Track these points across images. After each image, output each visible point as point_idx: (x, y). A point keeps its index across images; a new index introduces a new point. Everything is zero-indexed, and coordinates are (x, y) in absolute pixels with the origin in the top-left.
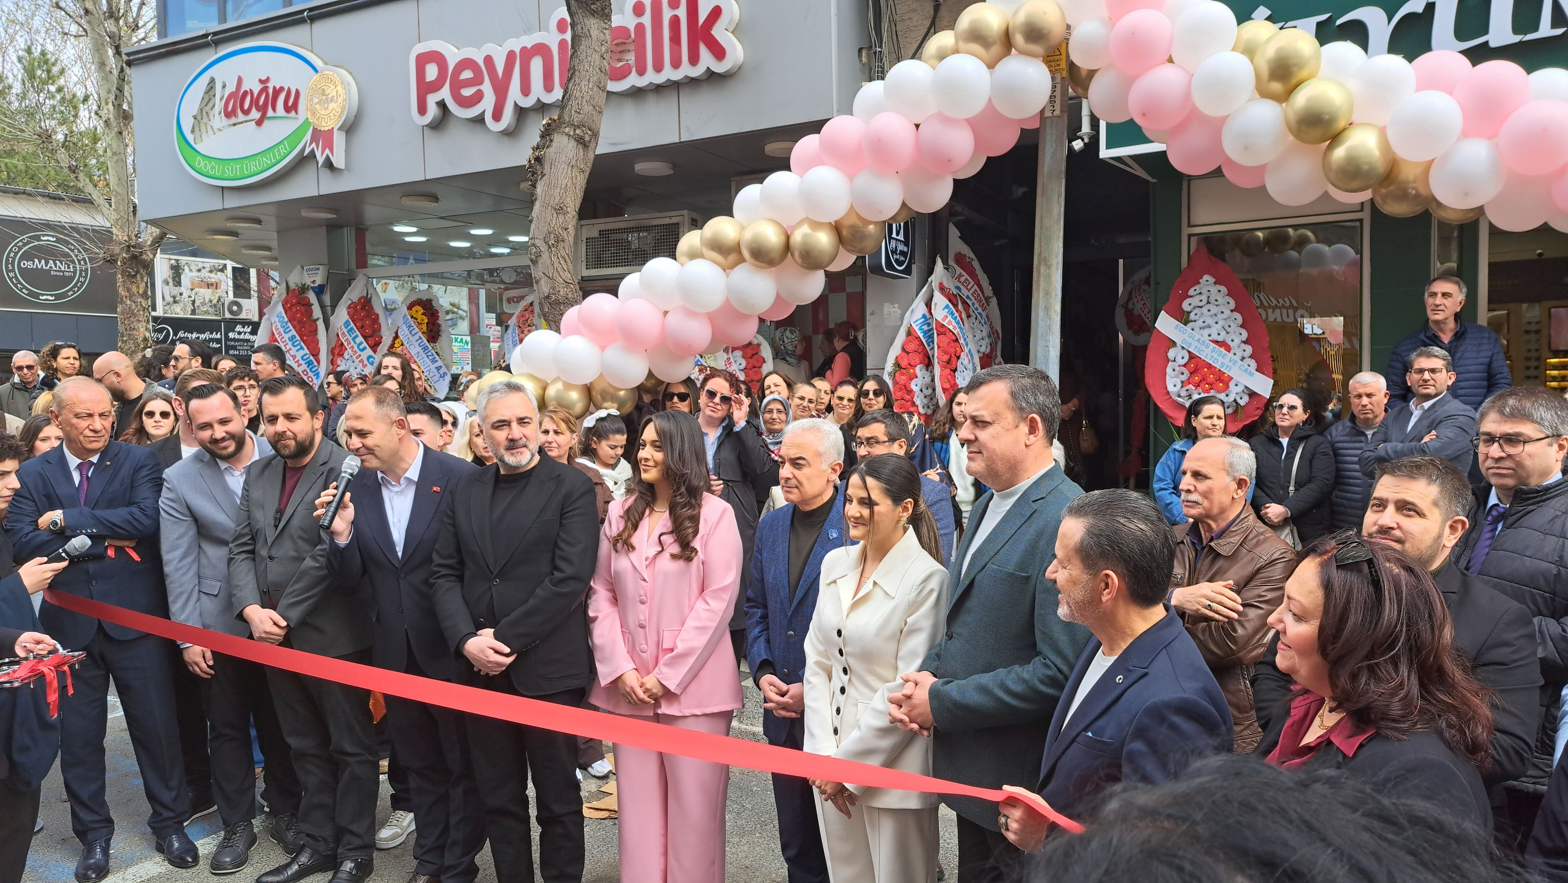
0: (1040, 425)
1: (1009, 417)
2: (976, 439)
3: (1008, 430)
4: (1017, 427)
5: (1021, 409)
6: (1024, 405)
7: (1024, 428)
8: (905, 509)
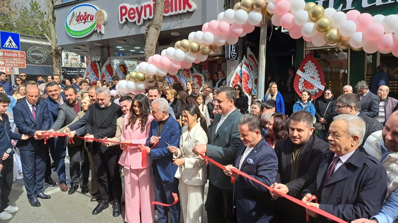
1: (226, 100)
2: (219, 105)
3: (226, 103)
8: (195, 117)
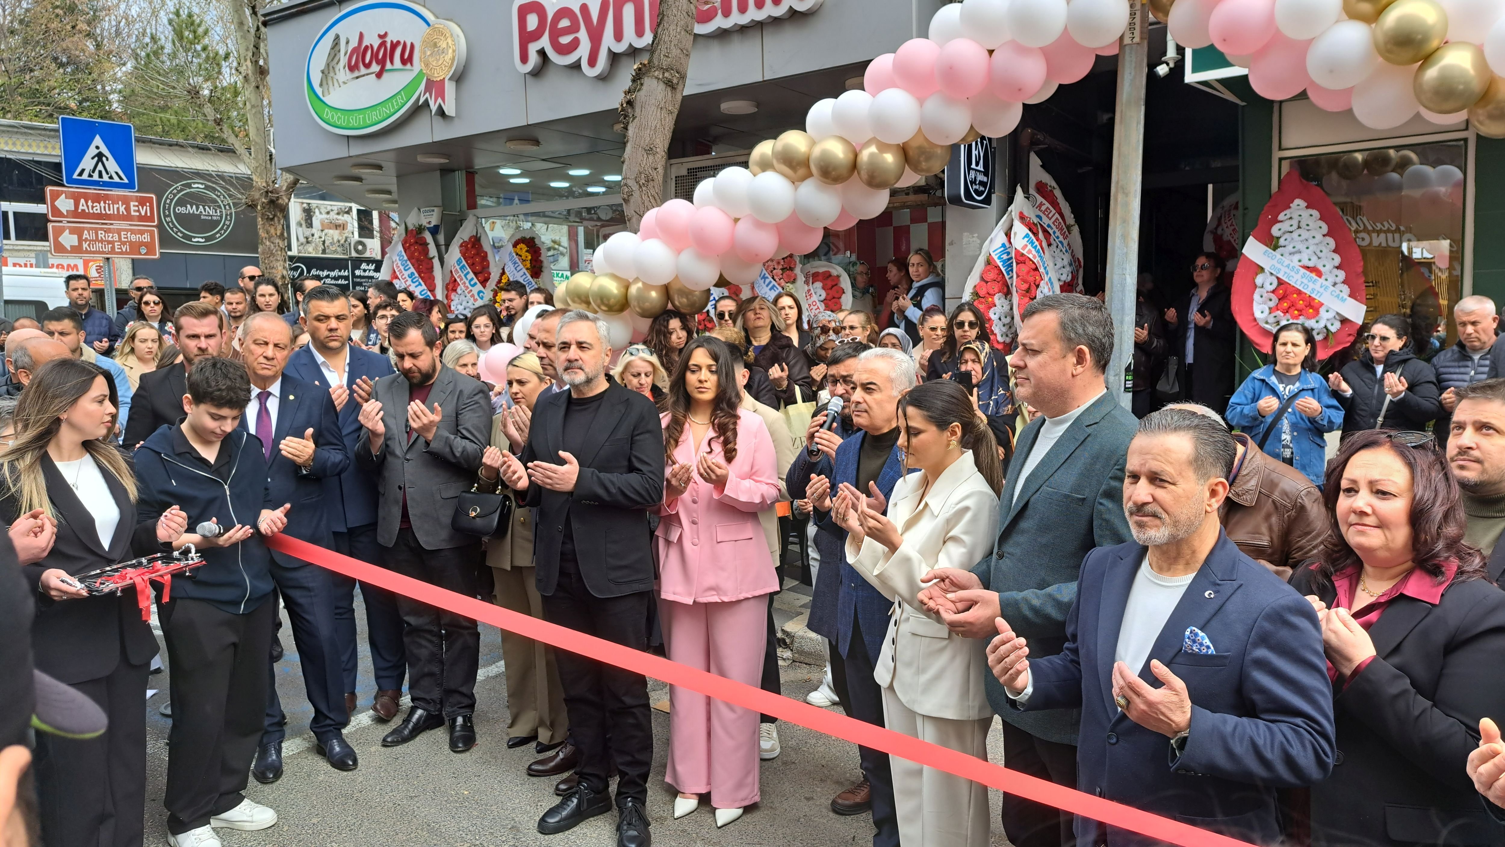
0: (1088, 356)
2: (1026, 366)
3: (1055, 360)
4: (1064, 357)
5: (1070, 340)
6: (1073, 335)
7: (1072, 359)
8: (954, 433)
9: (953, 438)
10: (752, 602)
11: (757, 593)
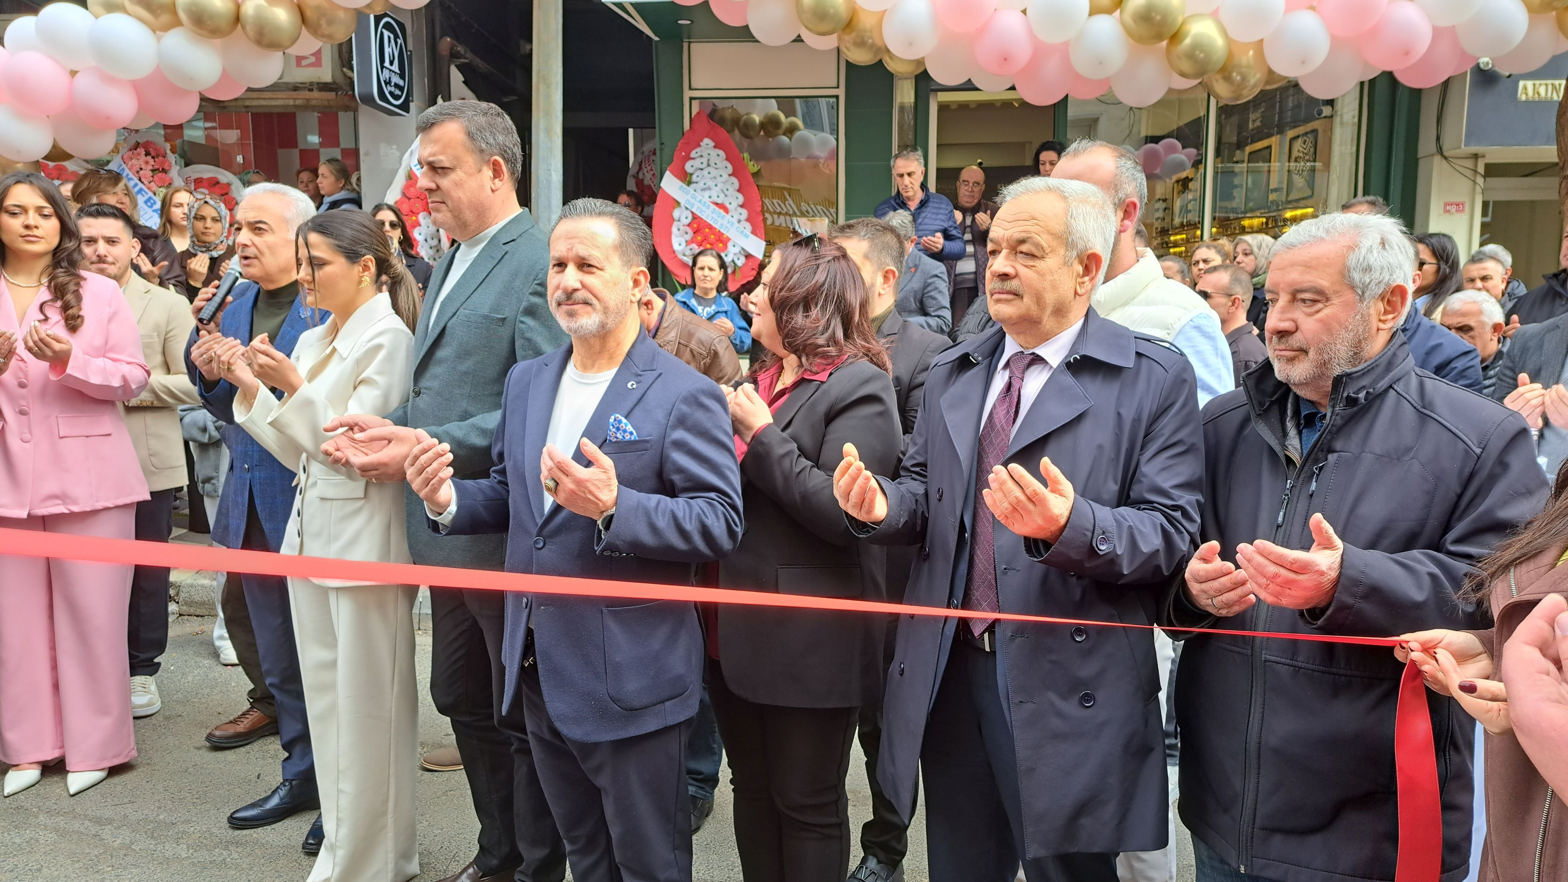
1: (470, 161)
2: (438, 188)
5: (482, 150)
7: (488, 173)
8: (366, 268)
9: (366, 273)
10: (114, 513)
11: (121, 501)
